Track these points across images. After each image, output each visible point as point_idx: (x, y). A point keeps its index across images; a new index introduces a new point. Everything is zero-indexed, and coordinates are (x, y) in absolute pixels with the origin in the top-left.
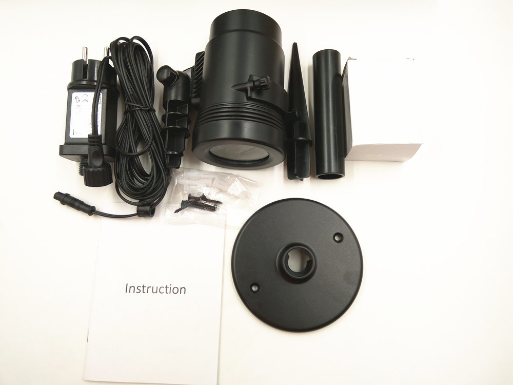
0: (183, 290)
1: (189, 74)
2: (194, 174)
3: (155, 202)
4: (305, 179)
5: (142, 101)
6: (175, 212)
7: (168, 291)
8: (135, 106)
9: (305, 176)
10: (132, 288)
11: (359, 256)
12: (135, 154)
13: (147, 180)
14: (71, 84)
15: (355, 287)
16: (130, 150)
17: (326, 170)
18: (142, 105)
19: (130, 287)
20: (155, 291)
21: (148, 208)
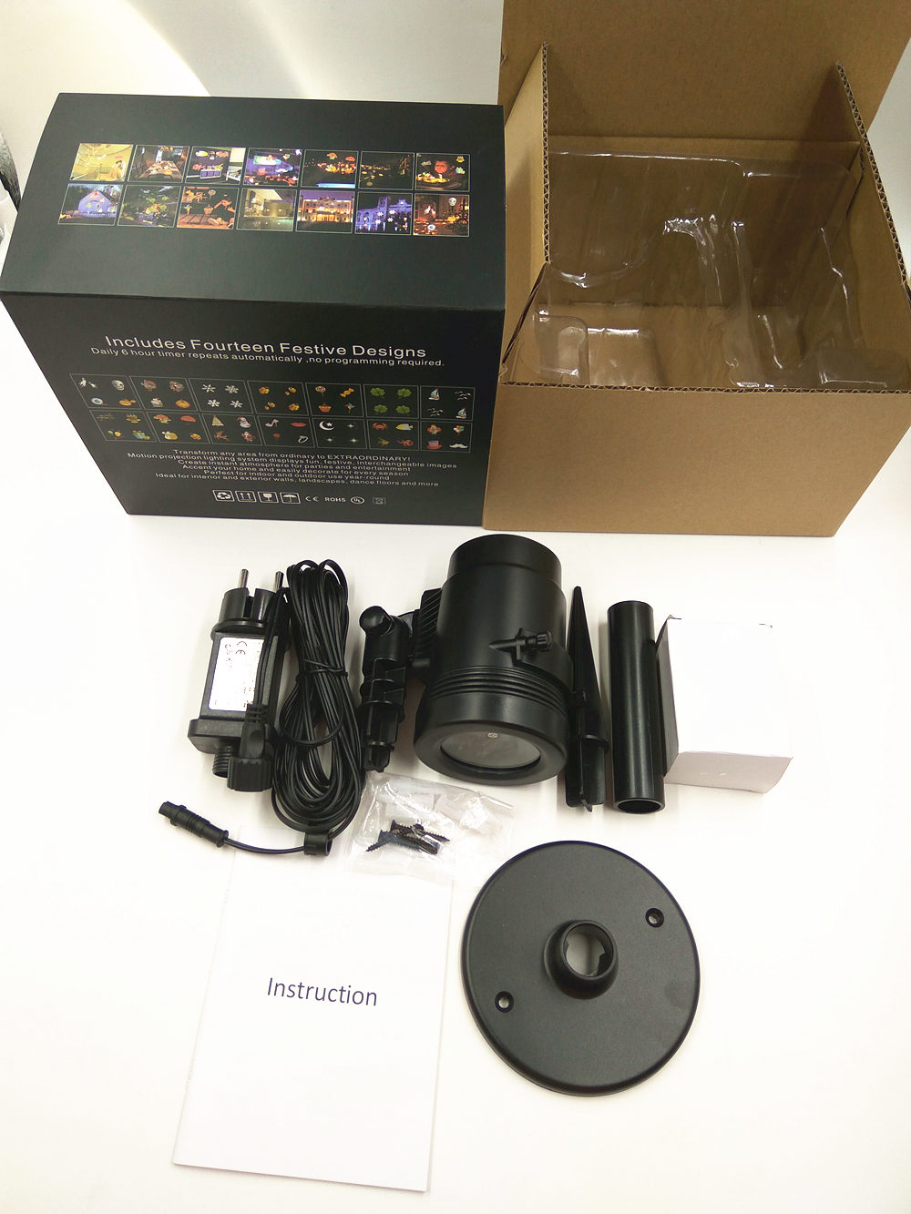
0: (372, 997)
1: (409, 622)
2: (404, 785)
3: (335, 829)
4: (594, 807)
5: (331, 659)
6: (368, 851)
7: (345, 998)
8: (319, 666)
9: (596, 802)
10: (280, 988)
11: (692, 954)
12: (311, 743)
13: (323, 791)
14: (219, 625)
15: (687, 1013)
16: (304, 737)
17: (633, 793)
18: (329, 664)
19: (277, 985)
20: (320, 996)
21: (323, 838)
